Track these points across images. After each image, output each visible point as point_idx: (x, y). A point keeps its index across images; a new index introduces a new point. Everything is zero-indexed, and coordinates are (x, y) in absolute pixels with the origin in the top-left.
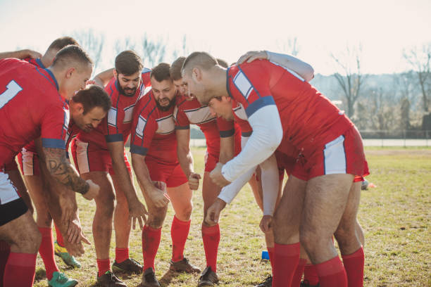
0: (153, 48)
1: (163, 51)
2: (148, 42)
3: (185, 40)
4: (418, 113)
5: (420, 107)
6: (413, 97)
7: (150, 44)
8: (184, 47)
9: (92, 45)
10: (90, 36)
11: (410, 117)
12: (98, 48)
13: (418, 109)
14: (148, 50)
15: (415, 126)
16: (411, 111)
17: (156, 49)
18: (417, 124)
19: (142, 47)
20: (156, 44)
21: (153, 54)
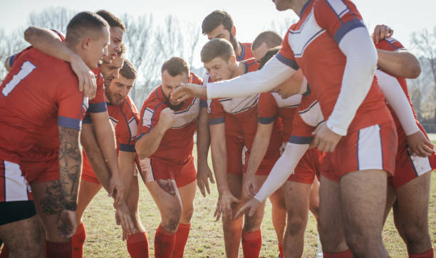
0: (134, 31)
1: (146, 36)
3: (170, 23)
4: (430, 104)
5: (432, 98)
6: (424, 87)
7: (131, 27)
8: (169, 31)
10: (62, 17)
11: (422, 108)
13: (430, 100)
15: (427, 119)
16: (423, 101)
17: (138, 33)
18: (429, 116)
21: (134, 38)
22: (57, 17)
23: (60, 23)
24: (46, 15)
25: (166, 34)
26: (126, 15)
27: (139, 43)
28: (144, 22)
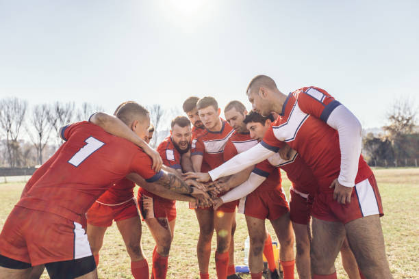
0: (63, 112)
1: (71, 115)
2: (60, 108)
3: (85, 107)
8: (85, 112)
9: (17, 110)
12: (22, 112)
14: (59, 113)
19: (55, 111)
20: (65, 109)
21: (63, 117)
22: (11, 102)
23: (13, 106)
24: (4, 101)
25: (83, 113)
26: (58, 103)
27: (66, 119)
28: (69, 106)
